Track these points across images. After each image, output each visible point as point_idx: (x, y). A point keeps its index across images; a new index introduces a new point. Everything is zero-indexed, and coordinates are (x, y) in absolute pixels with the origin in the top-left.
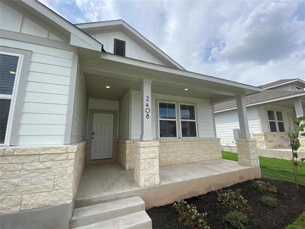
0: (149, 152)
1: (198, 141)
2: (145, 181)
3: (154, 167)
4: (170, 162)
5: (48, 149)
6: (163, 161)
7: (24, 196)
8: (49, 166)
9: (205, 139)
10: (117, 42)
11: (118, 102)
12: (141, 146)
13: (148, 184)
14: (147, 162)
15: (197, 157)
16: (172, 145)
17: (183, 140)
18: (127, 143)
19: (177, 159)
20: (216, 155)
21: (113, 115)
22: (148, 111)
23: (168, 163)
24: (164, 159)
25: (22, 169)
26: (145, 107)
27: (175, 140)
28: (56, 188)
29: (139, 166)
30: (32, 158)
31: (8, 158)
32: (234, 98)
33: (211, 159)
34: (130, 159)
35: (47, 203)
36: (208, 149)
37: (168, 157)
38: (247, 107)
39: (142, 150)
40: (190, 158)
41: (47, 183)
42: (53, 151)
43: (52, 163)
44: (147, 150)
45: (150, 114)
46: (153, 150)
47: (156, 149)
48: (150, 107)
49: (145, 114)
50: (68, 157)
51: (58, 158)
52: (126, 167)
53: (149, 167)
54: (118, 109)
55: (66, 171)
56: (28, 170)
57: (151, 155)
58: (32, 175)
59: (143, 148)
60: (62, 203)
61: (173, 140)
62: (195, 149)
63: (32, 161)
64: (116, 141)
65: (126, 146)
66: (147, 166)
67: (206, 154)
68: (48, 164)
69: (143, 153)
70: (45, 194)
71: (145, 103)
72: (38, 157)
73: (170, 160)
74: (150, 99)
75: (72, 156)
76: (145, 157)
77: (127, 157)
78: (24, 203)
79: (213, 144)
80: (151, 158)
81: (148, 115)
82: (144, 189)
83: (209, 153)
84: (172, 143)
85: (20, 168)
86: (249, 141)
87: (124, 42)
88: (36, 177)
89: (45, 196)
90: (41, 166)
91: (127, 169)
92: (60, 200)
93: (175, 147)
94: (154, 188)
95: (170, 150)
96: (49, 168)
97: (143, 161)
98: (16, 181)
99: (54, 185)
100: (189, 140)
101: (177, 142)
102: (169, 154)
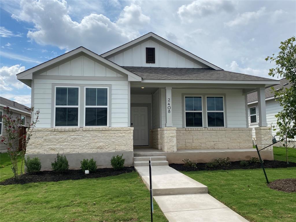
0: (170, 133)
1: (224, 130)
2: (168, 149)
3: (173, 142)
4: (195, 147)
5: (123, 128)
6: (188, 146)
7: (116, 146)
8: (124, 135)
9: (232, 129)
10: (148, 50)
11: (151, 95)
12: (165, 129)
13: (169, 151)
14: (169, 139)
15: (222, 144)
16: (197, 133)
17: (208, 129)
18: (158, 130)
19: (202, 145)
20: (246, 144)
21: (147, 107)
22: (169, 108)
23: (193, 147)
24: (189, 144)
25: (115, 136)
26: (167, 106)
27: (200, 129)
28: (127, 144)
29: (164, 141)
30: (118, 131)
31: (110, 131)
32: (256, 90)
33: (239, 148)
34: (161, 142)
35: (125, 150)
36: (236, 138)
37: (193, 143)
38: (266, 101)
39: (165, 132)
40: (216, 145)
41: (124, 142)
42: (125, 129)
43: (125, 134)
44: (168, 132)
45: (171, 110)
46: (173, 132)
47: (175, 132)
48: (171, 105)
49: (168, 110)
50: (130, 132)
51: (127, 132)
52: (158, 147)
53: (170, 141)
54: (151, 102)
55: (130, 138)
56: (117, 136)
57: (171, 135)
58: (118, 138)
59: (166, 131)
60: (130, 151)
61: (198, 129)
62: (220, 137)
63: (118, 133)
64: (151, 131)
65: (158, 133)
66: (169, 141)
67: (233, 142)
68: (124, 134)
69: (166, 133)
70: (123, 146)
71: (167, 103)
72: (120, 131)
73: (195, 145)
74: (171, 100)
75: (132, 132)
76: (168, 136)
77: (159, 140)
78: (117, 148)
79: (243, 134)
80: (170, 137)
81: (169, 111)
82: (167, 153)
83: (237, 142)
84: (197, 131)
85: (114, 135)
86: (262, 129)
87: (154, 49)
88: (120, 139)
89: (124, 147)
90: (121, 135)
91: (159, 149)
92: (129, 149)
93: (200, 135)
94: (173, 153)
95: (195, 137)
96: (124, 136)
97: (166, 138)
98: (113, 140)
99: (126, 143)
100: (214, 129)
101: (202, 131)
102: (194, 140)
